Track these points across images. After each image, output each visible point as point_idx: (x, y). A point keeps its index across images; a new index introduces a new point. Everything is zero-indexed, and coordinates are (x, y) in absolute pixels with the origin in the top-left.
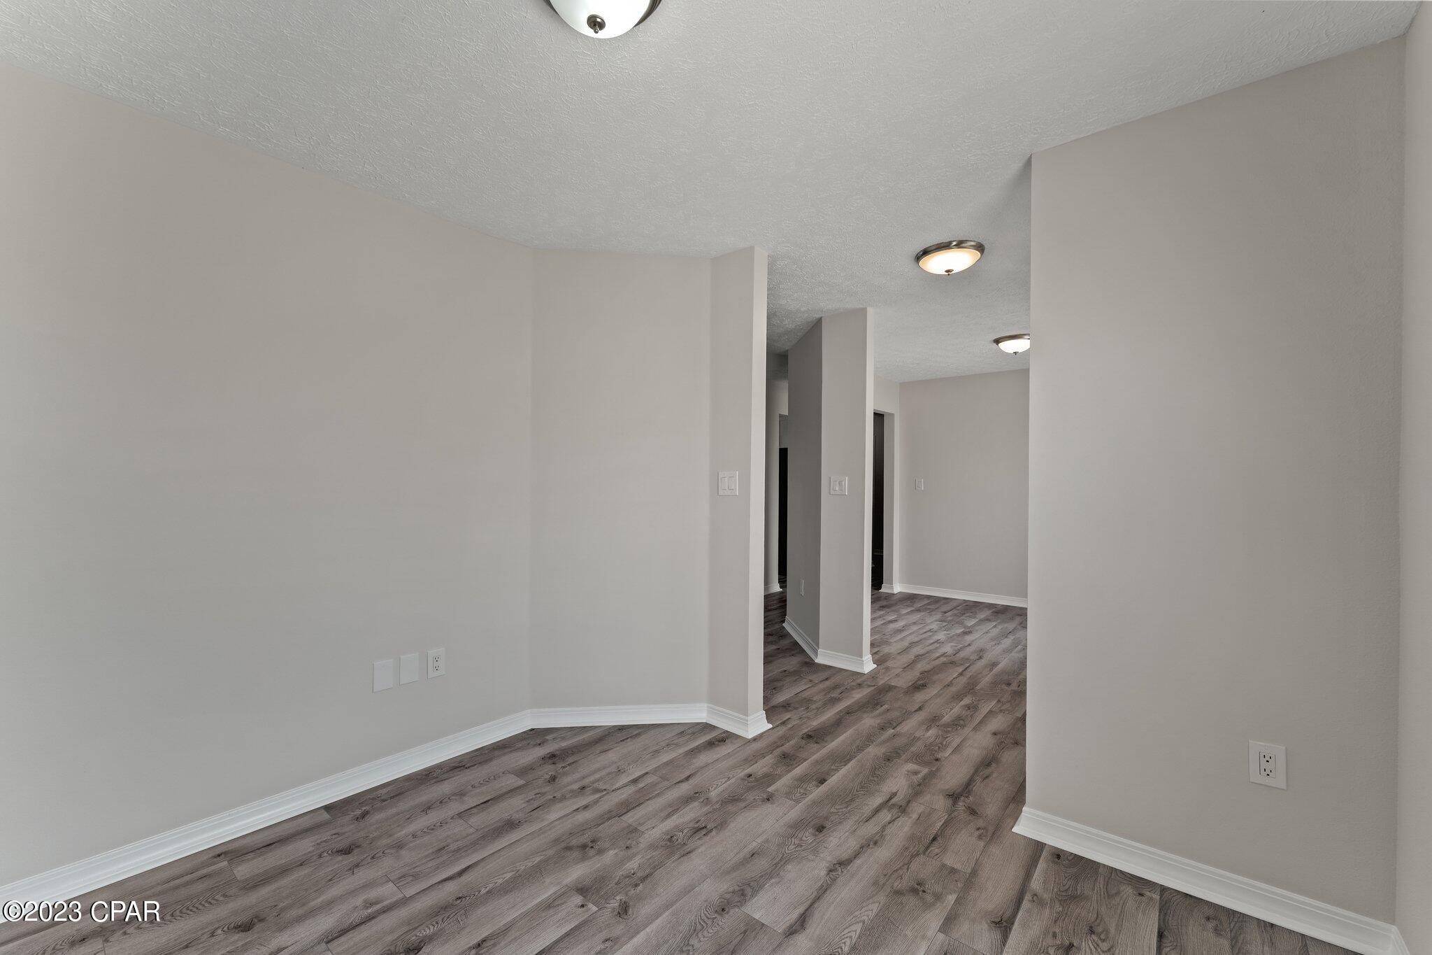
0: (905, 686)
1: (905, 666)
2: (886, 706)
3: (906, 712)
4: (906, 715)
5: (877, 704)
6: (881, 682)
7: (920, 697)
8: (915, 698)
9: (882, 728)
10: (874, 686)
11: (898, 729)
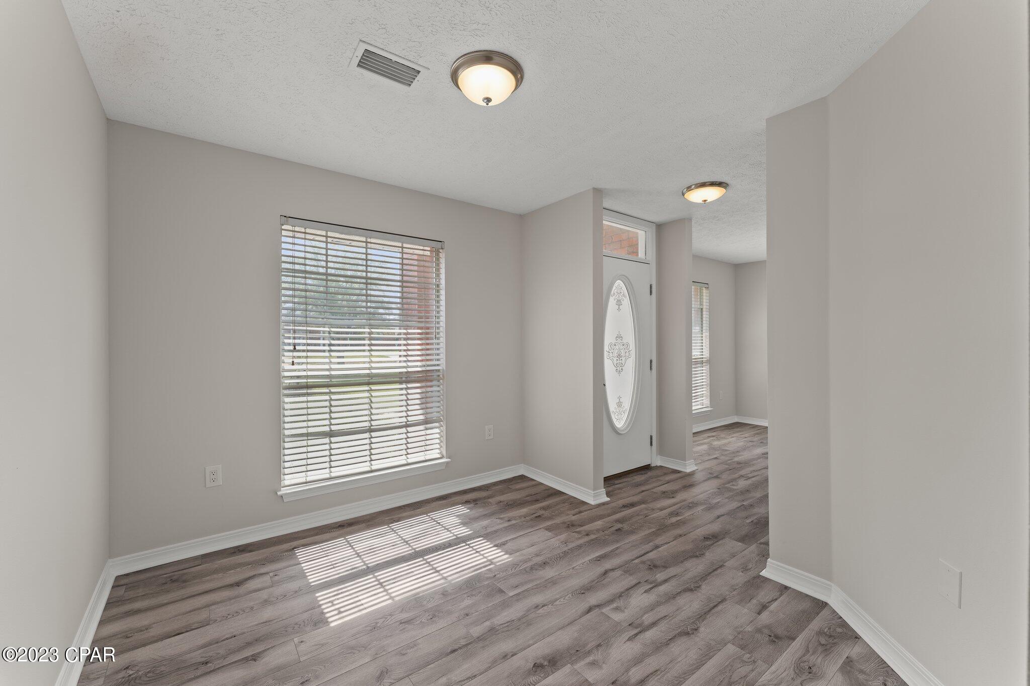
0: (727, 540)
1: (719, 571)
2: (748, 521)
3: (732, 515)
4: (731, 513)
5: (756, 524)
6: (753, 547)
7: (715, 527)
8: (720, 526)
9: (751, 506)
10: (761, 544)
11: (739, 504)
